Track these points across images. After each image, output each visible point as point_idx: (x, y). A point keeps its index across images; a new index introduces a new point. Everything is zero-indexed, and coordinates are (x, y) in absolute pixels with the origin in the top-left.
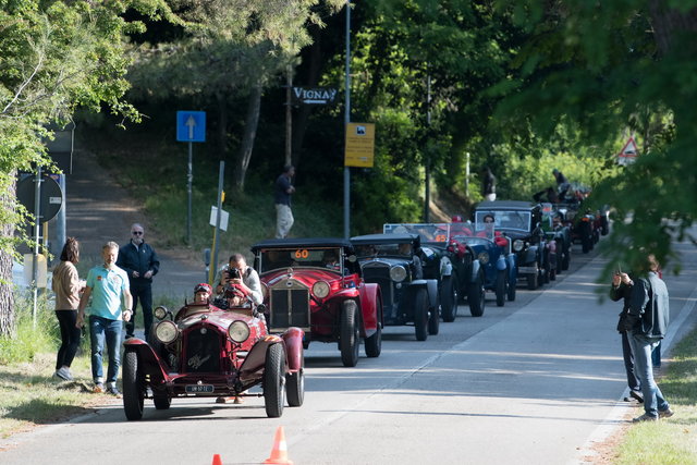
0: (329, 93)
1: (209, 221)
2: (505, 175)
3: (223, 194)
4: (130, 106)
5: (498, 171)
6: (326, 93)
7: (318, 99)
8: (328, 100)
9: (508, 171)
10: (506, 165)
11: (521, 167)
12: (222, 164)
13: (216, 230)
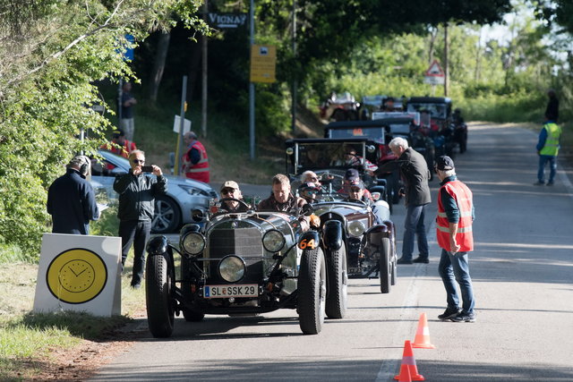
0: (240, 19)
1: (172, 127)
2: (325, 92)
3: (186, 105)
4: (201, 21)
5: (319, 88)
6: (237, 18)
7: (230, 23)
8: (239, 24)
9: (327, 88)
10: (326, 83)
11: (338, 86)
12: (185, 78)
13: (179, 136)
